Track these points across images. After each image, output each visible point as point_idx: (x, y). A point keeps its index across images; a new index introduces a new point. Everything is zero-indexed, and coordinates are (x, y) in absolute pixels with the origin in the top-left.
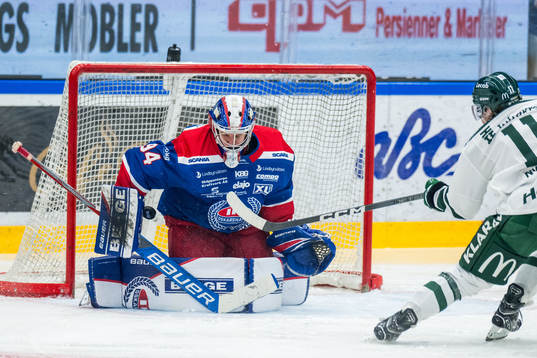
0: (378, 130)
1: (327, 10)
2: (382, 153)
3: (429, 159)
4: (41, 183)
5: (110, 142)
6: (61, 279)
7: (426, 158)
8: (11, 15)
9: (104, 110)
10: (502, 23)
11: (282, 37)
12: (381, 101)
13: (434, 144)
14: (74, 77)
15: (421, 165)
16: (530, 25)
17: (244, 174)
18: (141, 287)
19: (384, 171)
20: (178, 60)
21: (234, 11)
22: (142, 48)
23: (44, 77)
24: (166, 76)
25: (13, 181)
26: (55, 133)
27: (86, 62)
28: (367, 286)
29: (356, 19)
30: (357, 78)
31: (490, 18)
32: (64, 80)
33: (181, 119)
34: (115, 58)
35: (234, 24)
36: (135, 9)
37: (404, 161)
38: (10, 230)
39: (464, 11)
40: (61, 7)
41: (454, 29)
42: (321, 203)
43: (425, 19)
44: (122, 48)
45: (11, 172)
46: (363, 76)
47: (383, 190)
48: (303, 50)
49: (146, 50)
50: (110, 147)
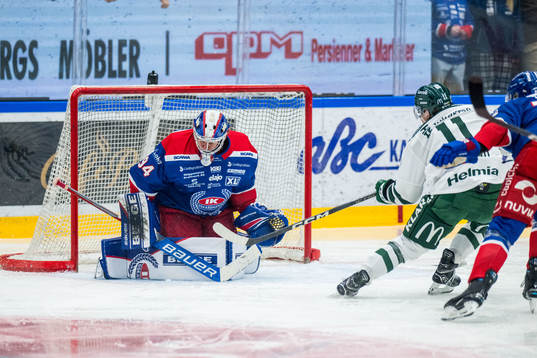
0: (314, 135)
1: (273, 42)
2: (318, 153)
3: (355, 157)
4: (50, 182)
5: (104, 149)
6: (67, 257)
7: (353, 156)
8: (24, 50)
9: (99, 123)
10: (410, 48)
11: (238, 63)
12: (316, 112)
13: (359, 145)
14: (74, 98)
15: (349, 162)
16: (433, 51)
17: (218, 169)
18: (143, 262)
19: (320, 168)
20: (156, 83)
21: (199, 43)
22: (128, 74)
23: (51, 98)
24: (147, 96)
25: (28, 180)
26: (61, 143)
27: (84, 86)
28: (308, 258)
29: (295, 49)
30: (297, 95)
31: (400, 45)
32: (67, 101)
33: (160, 130)
34: (106, 83)
35: (200, 54)
36: (122, 44)
37: (336, 159)
38: (26, 219)
39: (381, 40)
40: (63, 43)
41: (373, 55)
42: (271, 193)
43: (350, 47)
44: (112, 75)
45: (26, 173)
46: (302, 93)
47: (320, 182)
48: (255, 74)
49: (131, 76)
50: (104, 153)
